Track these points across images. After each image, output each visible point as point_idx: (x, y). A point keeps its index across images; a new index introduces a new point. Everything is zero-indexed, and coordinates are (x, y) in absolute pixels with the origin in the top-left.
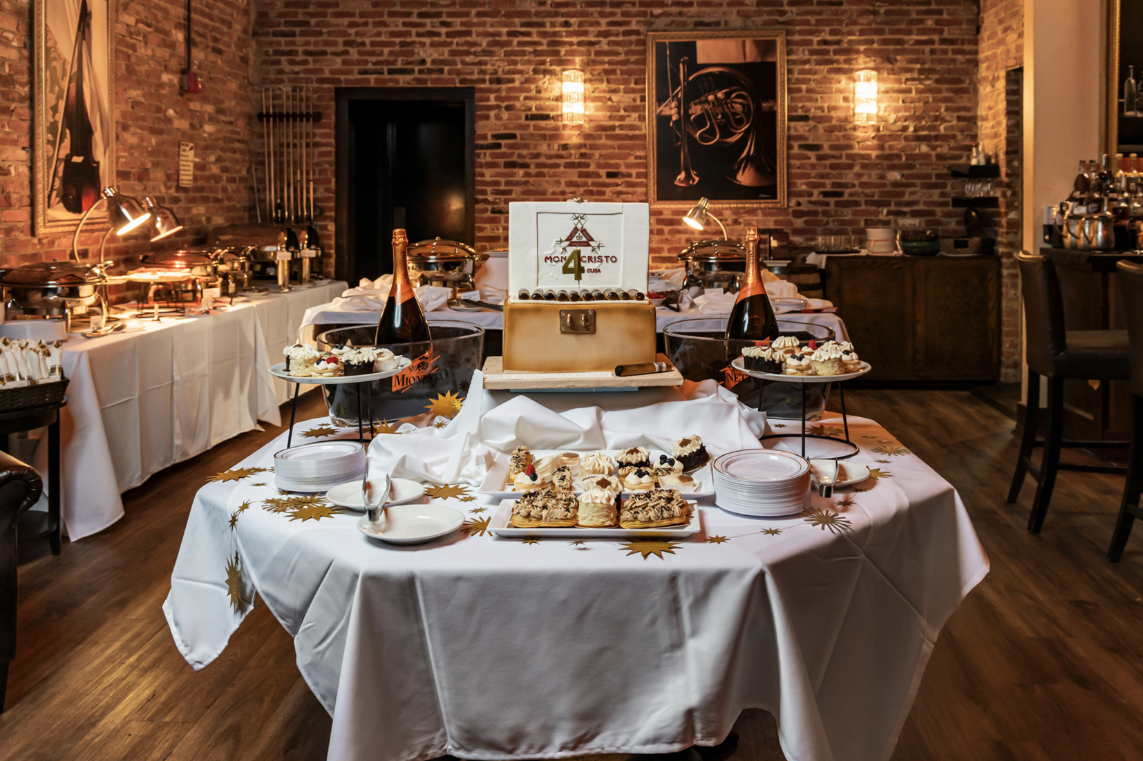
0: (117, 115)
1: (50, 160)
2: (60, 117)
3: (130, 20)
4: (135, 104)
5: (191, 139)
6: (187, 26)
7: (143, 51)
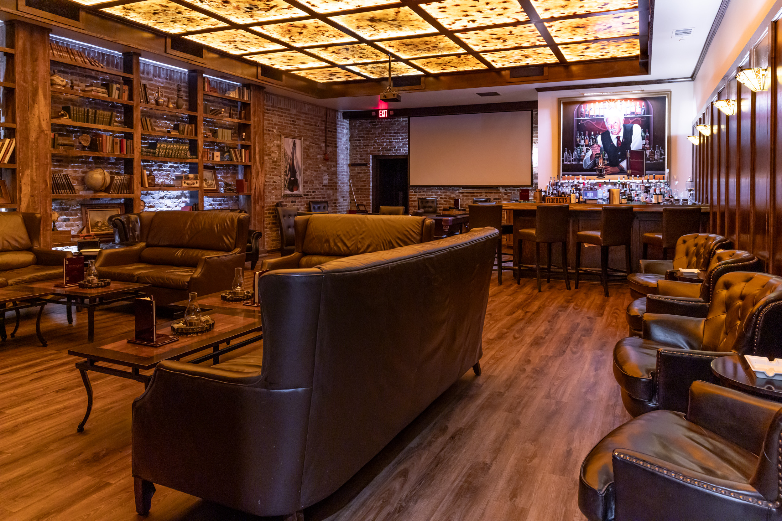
0: (304, 167)
1: (285, 179)
2: (288, 169)
3: (308, 143)
4: (310, 164)
5: (327, 172)
6: (326, 142)
7: (311, 150)
